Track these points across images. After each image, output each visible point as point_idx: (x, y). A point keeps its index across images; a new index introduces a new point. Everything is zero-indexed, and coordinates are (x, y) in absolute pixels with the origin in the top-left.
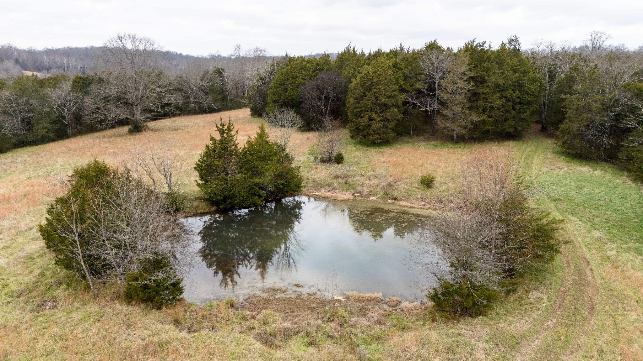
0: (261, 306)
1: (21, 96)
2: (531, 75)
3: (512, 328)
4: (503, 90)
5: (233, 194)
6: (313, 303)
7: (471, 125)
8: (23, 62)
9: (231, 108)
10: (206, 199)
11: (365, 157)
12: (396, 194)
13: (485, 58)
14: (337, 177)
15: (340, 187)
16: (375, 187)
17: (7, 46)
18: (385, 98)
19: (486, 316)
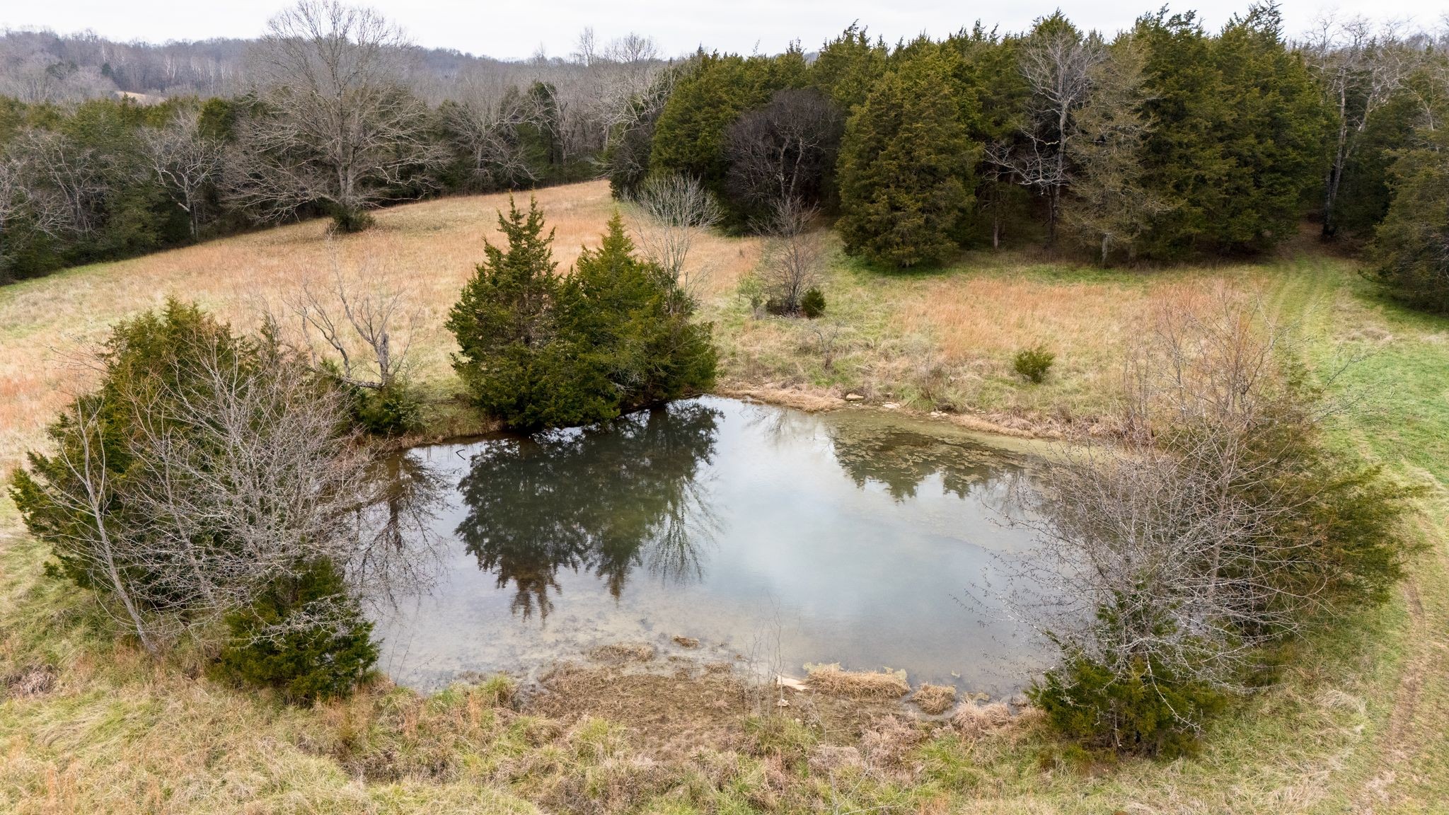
0: (581, 700)
1: (81, 145)
2: (1305, 99)
3: (1271, 801)
4: (1231, 137)
5: (542, 391)
6: (720, 694)
7: (1146, 223)
8: (120, 71)
9: (571, 180)
10: (475, 400)
11: (877, 301)
12: (951, 396)
13: (1190, 53)
14: (805, 350)
15: (811, 376)
16: (899, 377)
17: (85, 35)
18: (928, 154)
19: (1195, 758)
